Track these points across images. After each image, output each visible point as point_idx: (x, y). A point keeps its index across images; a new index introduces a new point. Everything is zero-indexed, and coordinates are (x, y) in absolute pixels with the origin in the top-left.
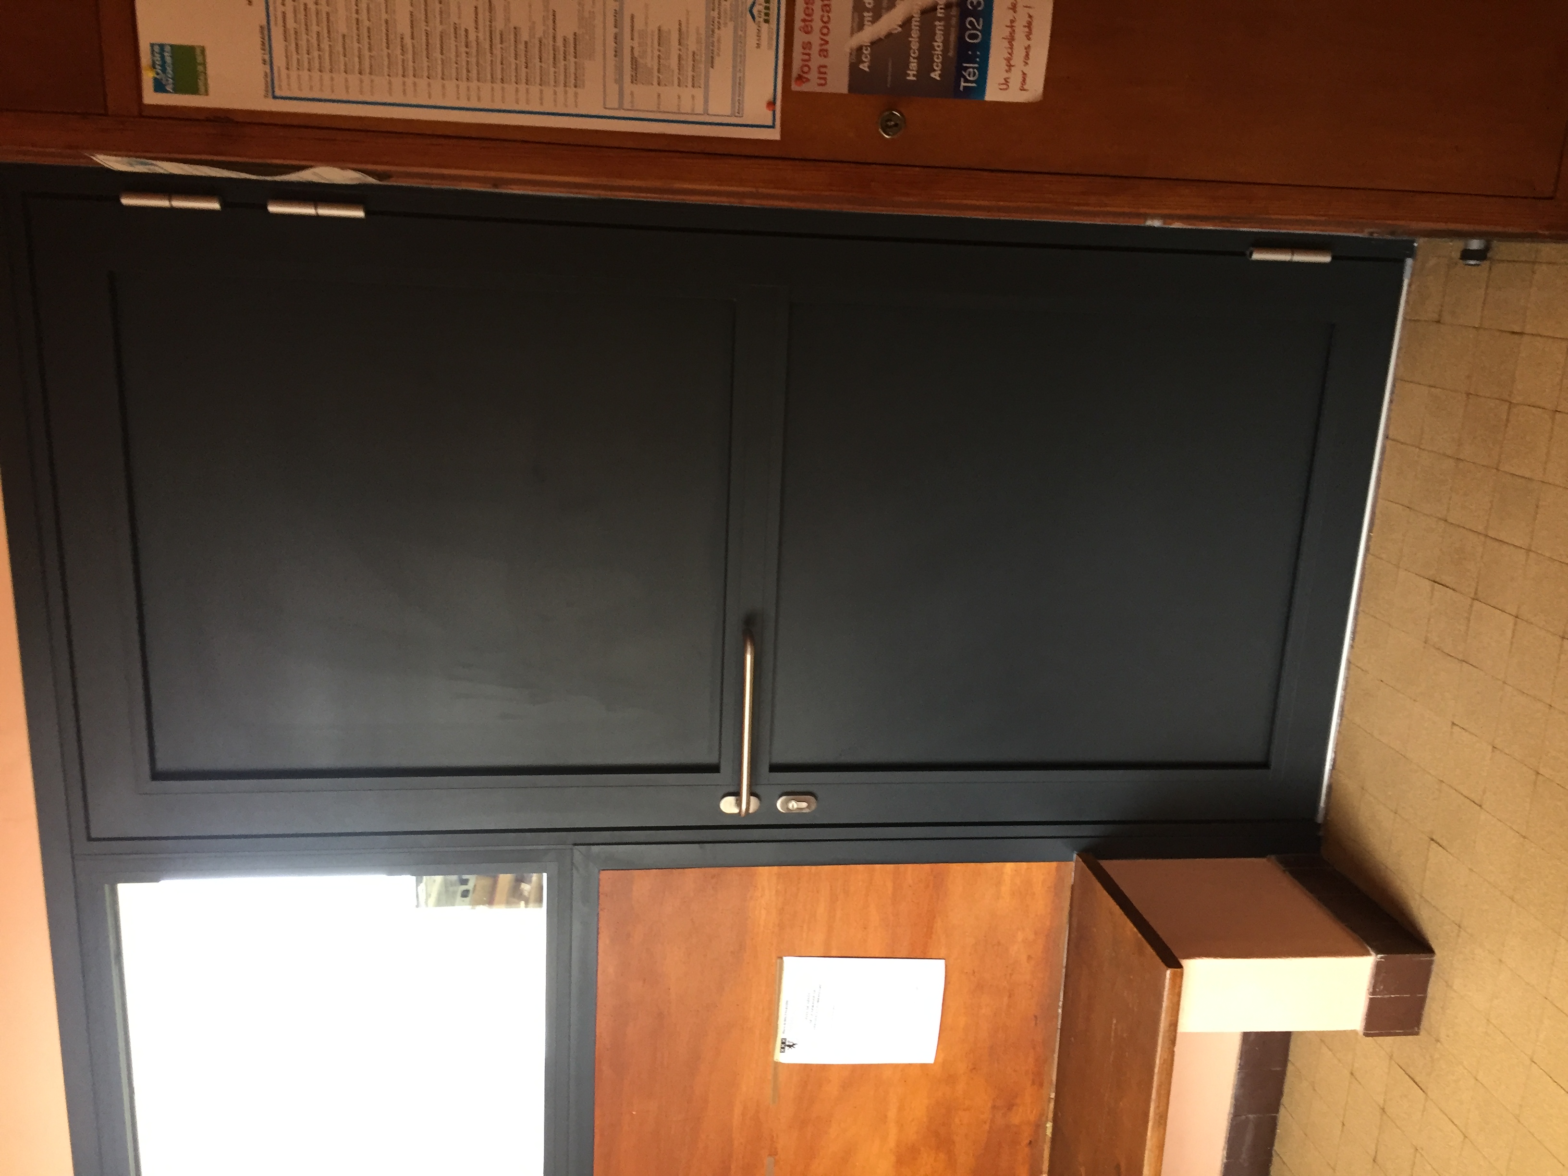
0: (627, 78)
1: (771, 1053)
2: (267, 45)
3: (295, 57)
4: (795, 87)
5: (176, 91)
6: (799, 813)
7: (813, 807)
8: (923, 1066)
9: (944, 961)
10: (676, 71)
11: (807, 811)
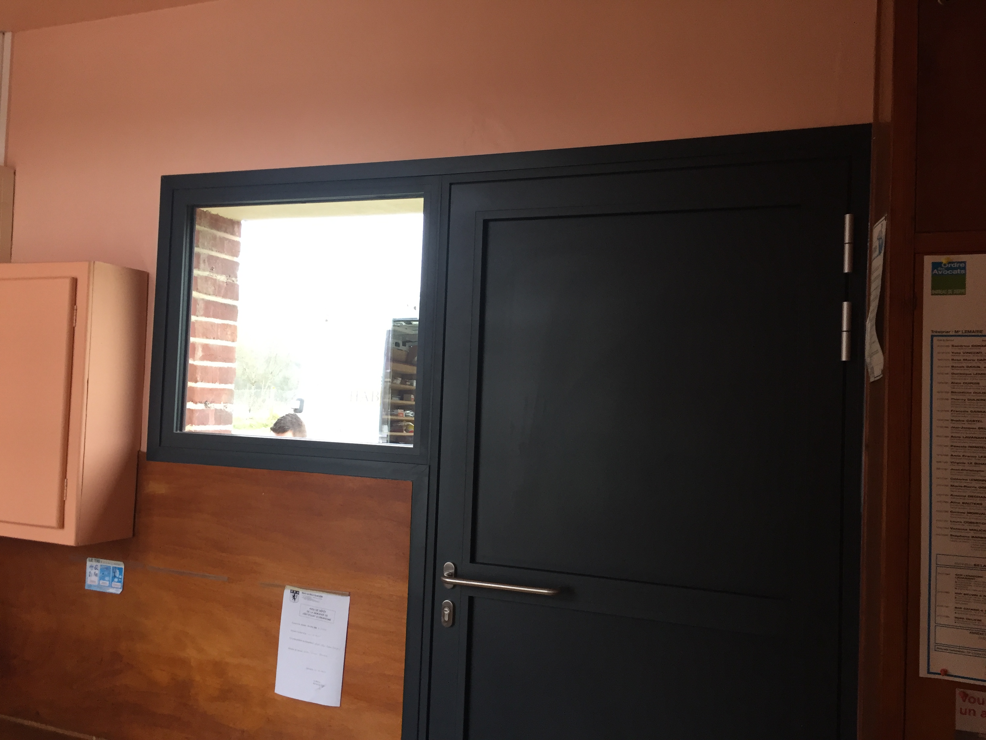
0: (959, 572)
1: (291, 584)
2: (968, 334)
3: (962, 351)
4: (958, 691)
5: (934, 276)
6: (441, 614)
7: (445, 624)
8: (273, 686)
9: (339, 706)
10: (966, 607)
11: (442, 620)
